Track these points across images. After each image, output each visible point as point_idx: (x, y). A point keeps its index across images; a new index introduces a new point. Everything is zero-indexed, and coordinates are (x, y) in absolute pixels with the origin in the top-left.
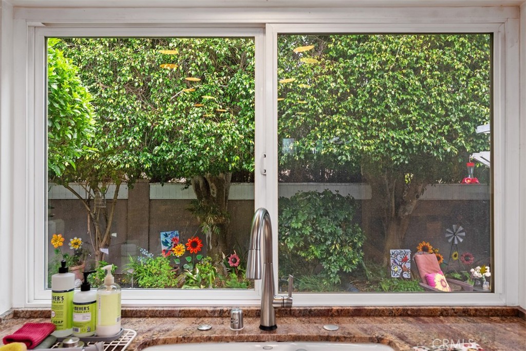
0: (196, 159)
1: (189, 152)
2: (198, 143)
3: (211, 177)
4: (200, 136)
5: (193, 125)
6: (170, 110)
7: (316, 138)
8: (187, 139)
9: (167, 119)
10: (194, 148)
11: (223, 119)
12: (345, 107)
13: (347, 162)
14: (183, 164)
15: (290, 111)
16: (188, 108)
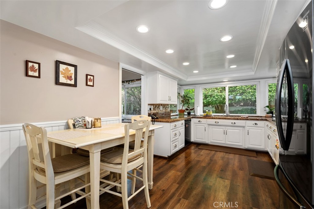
0: (216, 101)
1: (214, 99)
2: (216, 97)
3: (219, 105)
4: (217, 96)
5: (216, 94)
6: (211, 91)
7: (245, 95)
8: (214, 97)
9: (210, 93)
10: (215, 98)
11: (222, 92)
12: (253, 88)
13: (254, 100)
14: (213, 102)
15: (238, 90)
16: (214, 91)
